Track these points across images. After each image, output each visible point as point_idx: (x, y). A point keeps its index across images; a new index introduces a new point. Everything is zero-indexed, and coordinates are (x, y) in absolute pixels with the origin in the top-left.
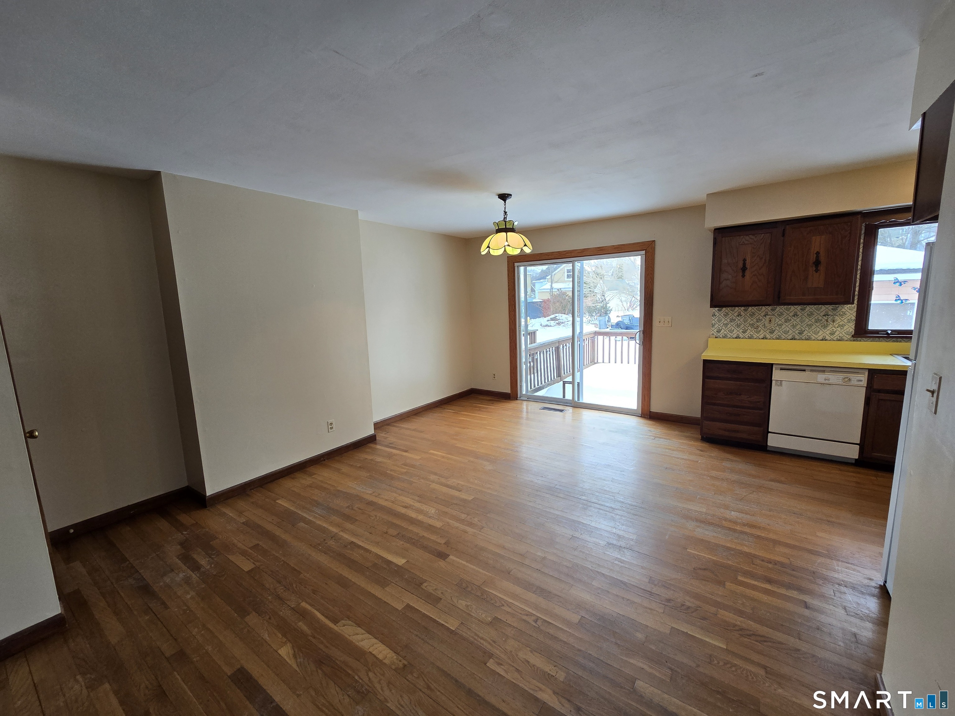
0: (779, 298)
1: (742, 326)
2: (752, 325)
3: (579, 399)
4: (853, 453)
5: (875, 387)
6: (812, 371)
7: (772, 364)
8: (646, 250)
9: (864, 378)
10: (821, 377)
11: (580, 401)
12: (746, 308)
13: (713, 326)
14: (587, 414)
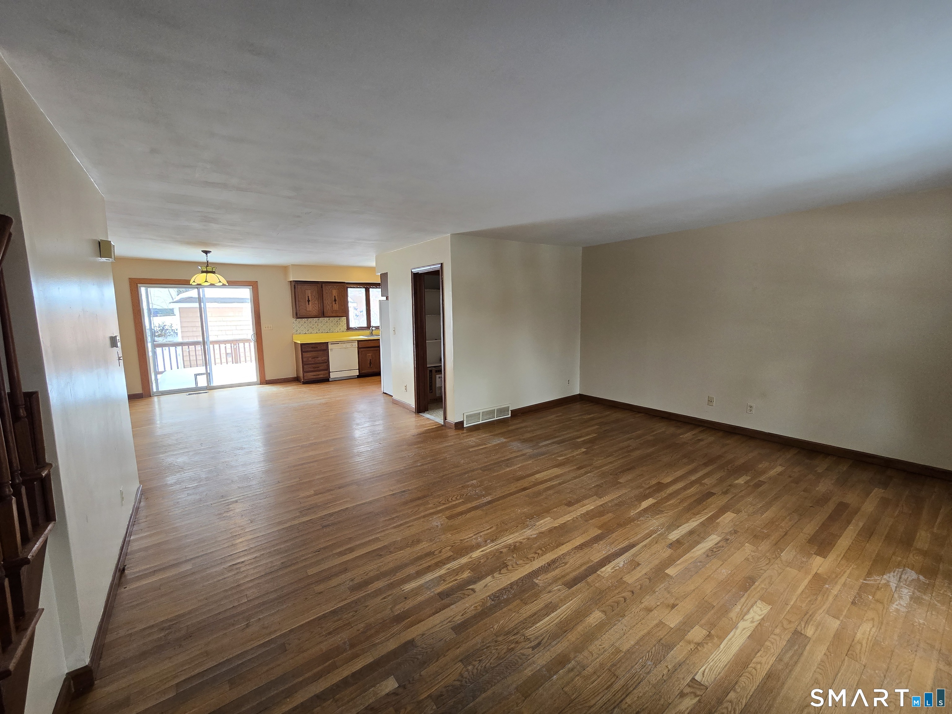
0: (323, 314)
1: (307, 328)
2: (311, 327)
3: (210, 385)
4: (357, 373)
5: (360, 347)
6: (341, 343)
7: (328, 342)
8: (252, 286)
9: (356, 344)
10: (344, 346)
11: (212, 385)
12: (307, 319)
13: (294, 329)
14: (216, 393)
